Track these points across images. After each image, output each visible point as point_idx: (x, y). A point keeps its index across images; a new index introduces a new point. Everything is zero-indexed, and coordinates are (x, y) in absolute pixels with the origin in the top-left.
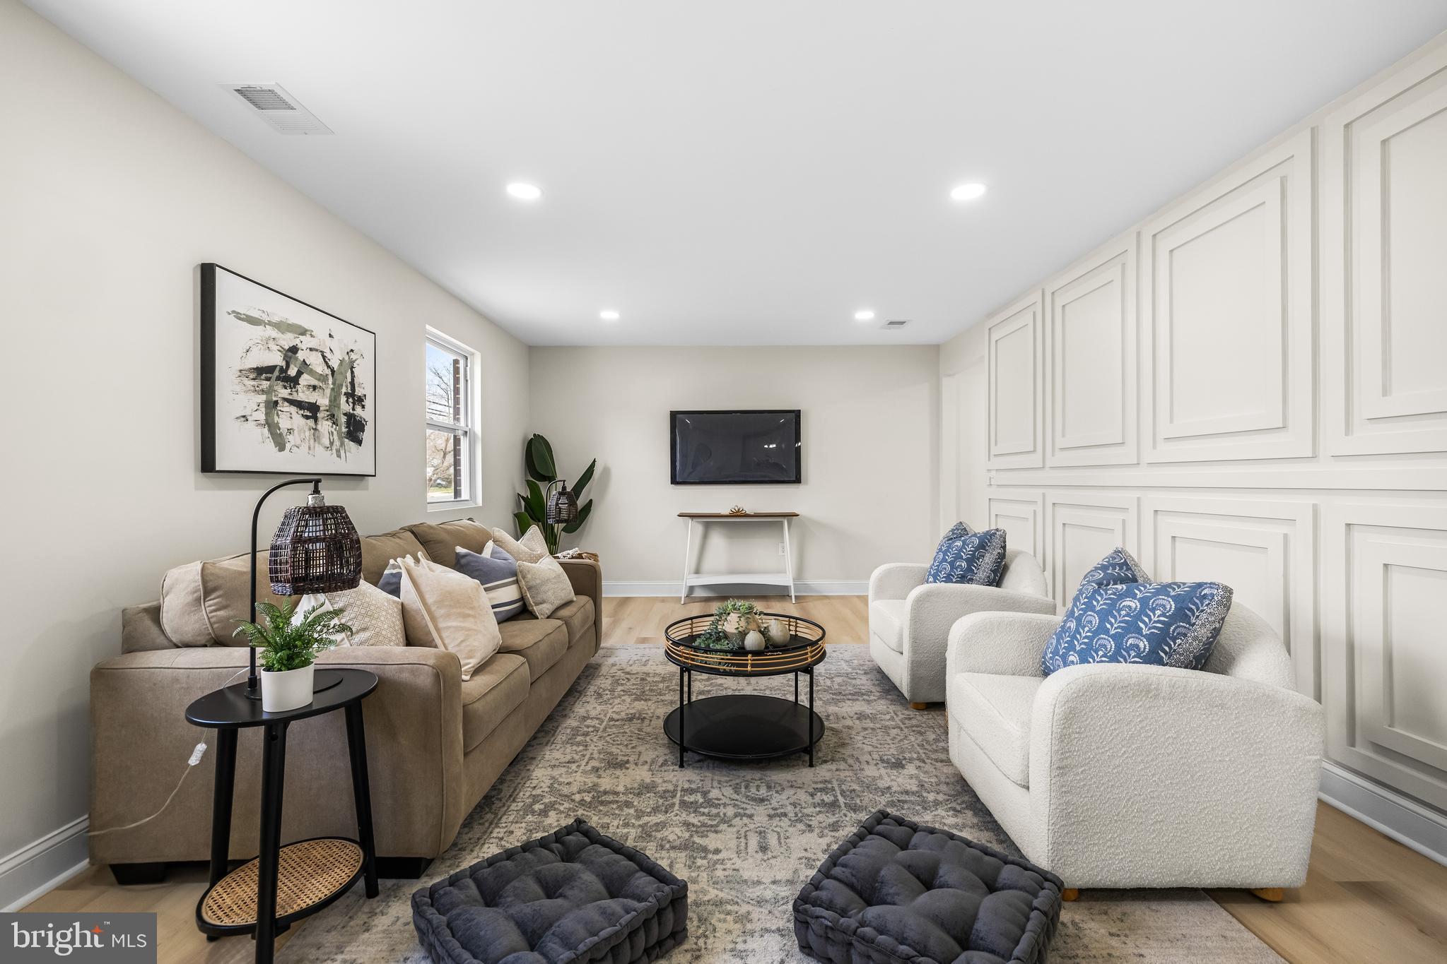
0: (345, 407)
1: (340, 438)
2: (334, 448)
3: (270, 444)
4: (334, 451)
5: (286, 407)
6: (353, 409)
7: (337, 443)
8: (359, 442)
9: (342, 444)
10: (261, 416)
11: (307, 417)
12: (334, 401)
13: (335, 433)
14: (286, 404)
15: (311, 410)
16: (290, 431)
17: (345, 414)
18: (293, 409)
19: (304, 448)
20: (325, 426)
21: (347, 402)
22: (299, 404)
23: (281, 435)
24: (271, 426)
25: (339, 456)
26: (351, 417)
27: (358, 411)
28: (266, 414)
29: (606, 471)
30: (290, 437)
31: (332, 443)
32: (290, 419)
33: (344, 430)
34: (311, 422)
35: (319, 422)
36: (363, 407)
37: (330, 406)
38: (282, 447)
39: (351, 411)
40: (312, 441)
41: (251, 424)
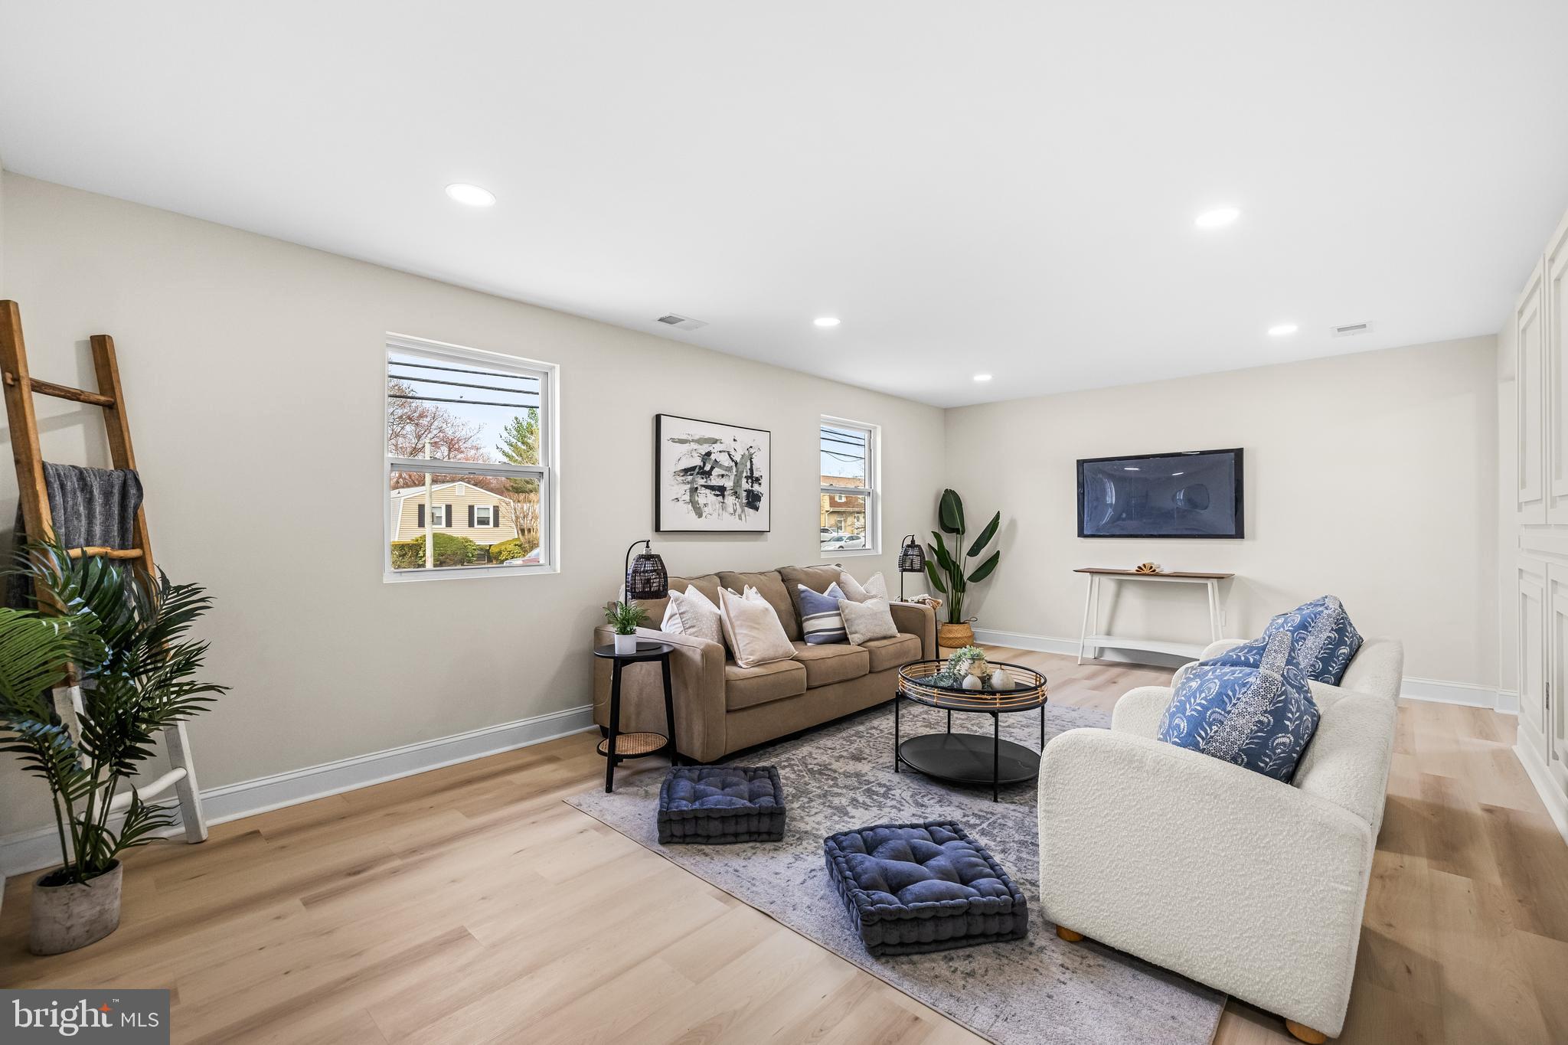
0: (745, 485)
1: (741, 506)
2: (737, 514)
3: (693, 514)
4: (737, 516)
5: (703, 491)
6: (752, 487)
7: (739, 510)
8: (757, 509)
9: (743, 511)
10: (687, 497)
11: (717, 495)
12: (737, 483)
13: (738, 504)
14: (703, 488)
15: (721, 491)
16: (705, 505)
17: (745, 491)
18: (708, 491)
19: (715, 515)
20: (730, 500)
21: (747, 482)
22: (712, 488)
23: (700, 507)
24: (694, 503)
25: (740, 519)
26: (749, 492)
27: (756, 487)
28: (691, 496)
29: (1013, 523)
30: (706, 509)
31: (735, 511)
32: (705, 497)
33: (744, 501)
34: (720, 498)
35: (726, 498)
36: (760, 484)
37: (734, 486)
38: (700, 515)
39: (750, 488)
40: (721, 510)
41: (681, 503)
